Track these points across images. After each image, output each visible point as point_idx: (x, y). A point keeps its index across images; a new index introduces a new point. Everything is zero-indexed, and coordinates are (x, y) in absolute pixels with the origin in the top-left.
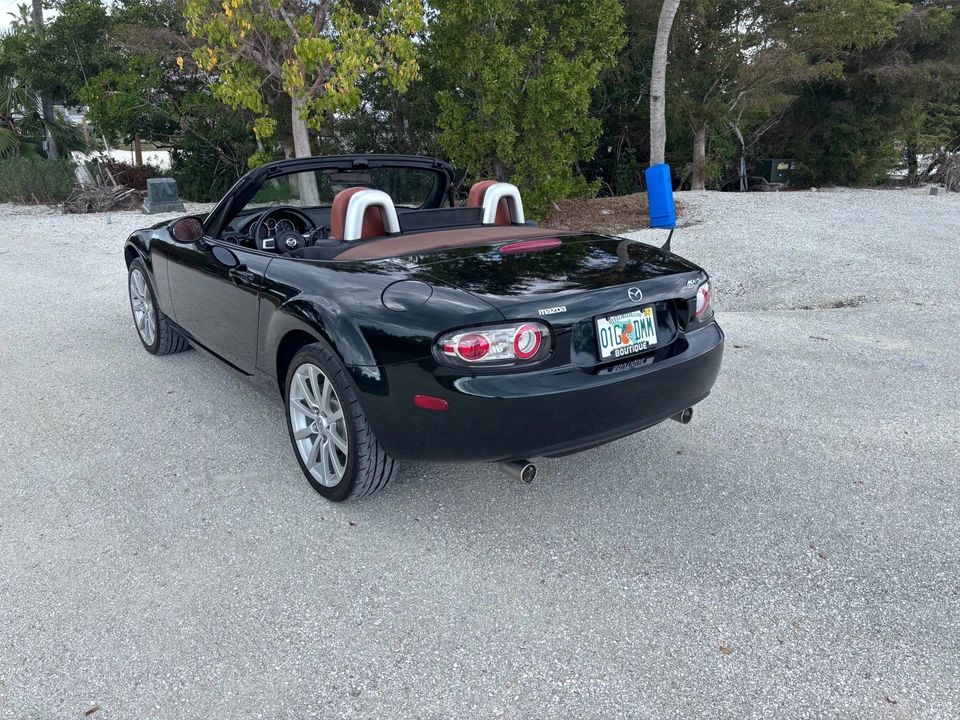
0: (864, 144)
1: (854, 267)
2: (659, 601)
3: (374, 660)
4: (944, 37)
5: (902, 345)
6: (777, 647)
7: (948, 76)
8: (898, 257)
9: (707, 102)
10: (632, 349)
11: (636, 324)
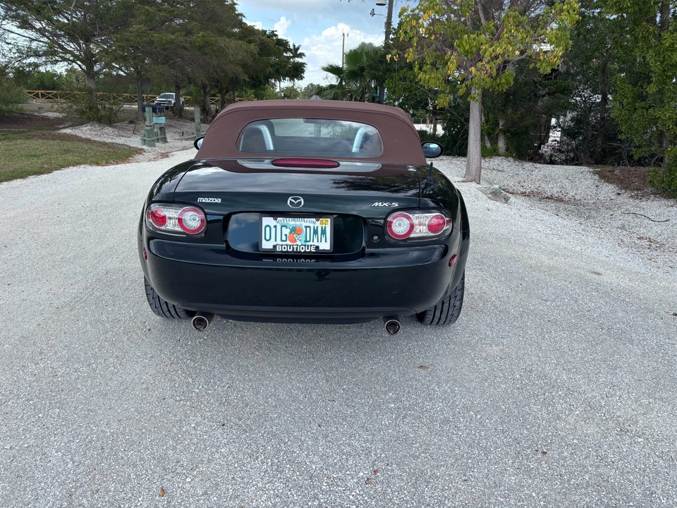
10: (297, 248)
11: (308, 229)
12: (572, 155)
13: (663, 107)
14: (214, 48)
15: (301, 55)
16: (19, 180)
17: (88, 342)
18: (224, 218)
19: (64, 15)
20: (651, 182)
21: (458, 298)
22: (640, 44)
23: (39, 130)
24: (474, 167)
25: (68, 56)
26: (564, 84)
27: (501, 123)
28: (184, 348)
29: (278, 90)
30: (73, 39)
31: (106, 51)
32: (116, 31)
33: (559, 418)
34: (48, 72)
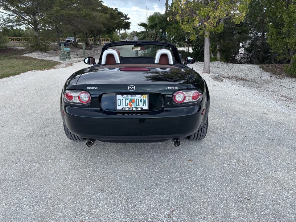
10: (133, 109)
11: (138, 100)
12: (249, 59)
13: (290, 38)
14: (90, 17)
15: (128, 18)
16: (6, 78)
17: (39, 153)
18: (99, 96)
19: (23, 4)
20: (285, 71)
21: (205, 128)
22: (279, 10)
23: (14, 55)
24: (207, 66)
25: (26, 22)
26: (245, 28)
27: (218, 46)
28: (82, 154)
29: (119, 34)
30: (28, 14)
31: (42, 19)
32: (47, 10)
33: (254, 183)
34: (17, 29)
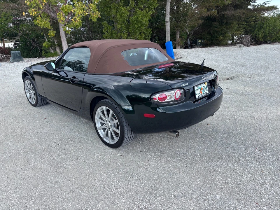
0: (222, 34)
1: (228, 68)
2: (222, 169)
3: (147, 197)
4: (242, 3)
5: (252, 89)
6: (261, 179)
7: (244, 14)
8: (239, 65)
9: (179, 23)
10: (203, 95)
11: (203, 87)
27: (56, 42)
